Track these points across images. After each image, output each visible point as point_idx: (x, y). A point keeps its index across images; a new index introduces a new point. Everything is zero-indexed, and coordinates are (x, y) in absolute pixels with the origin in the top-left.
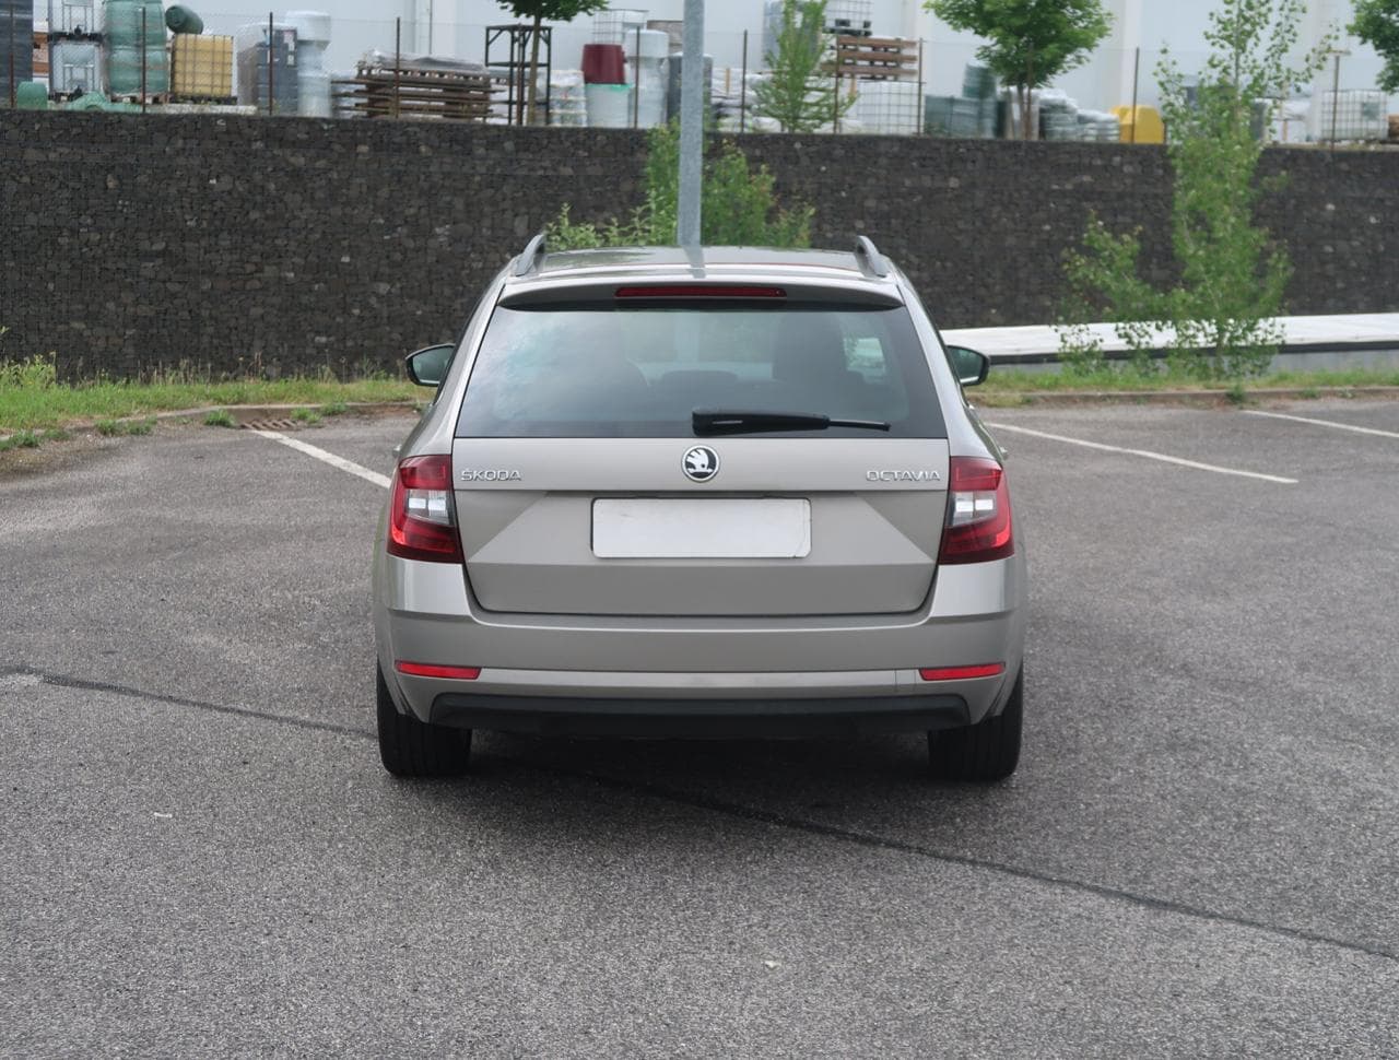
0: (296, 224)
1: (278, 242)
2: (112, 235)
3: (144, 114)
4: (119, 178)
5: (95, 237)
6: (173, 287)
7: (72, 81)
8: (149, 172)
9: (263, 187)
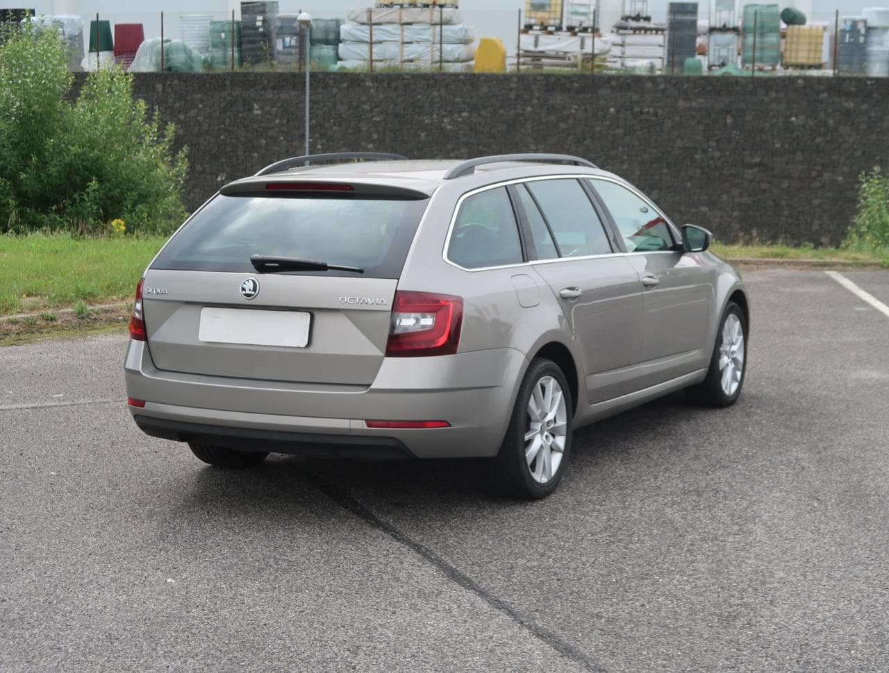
0: (845, 146)
1: (833, 157)
2: (728, 153)
3: (753, 78)
4: (734, 117)
5: (717, 154)
6: (764, 186)
7: (719, 57)
8: (753, 113)
9: (825, 122)
